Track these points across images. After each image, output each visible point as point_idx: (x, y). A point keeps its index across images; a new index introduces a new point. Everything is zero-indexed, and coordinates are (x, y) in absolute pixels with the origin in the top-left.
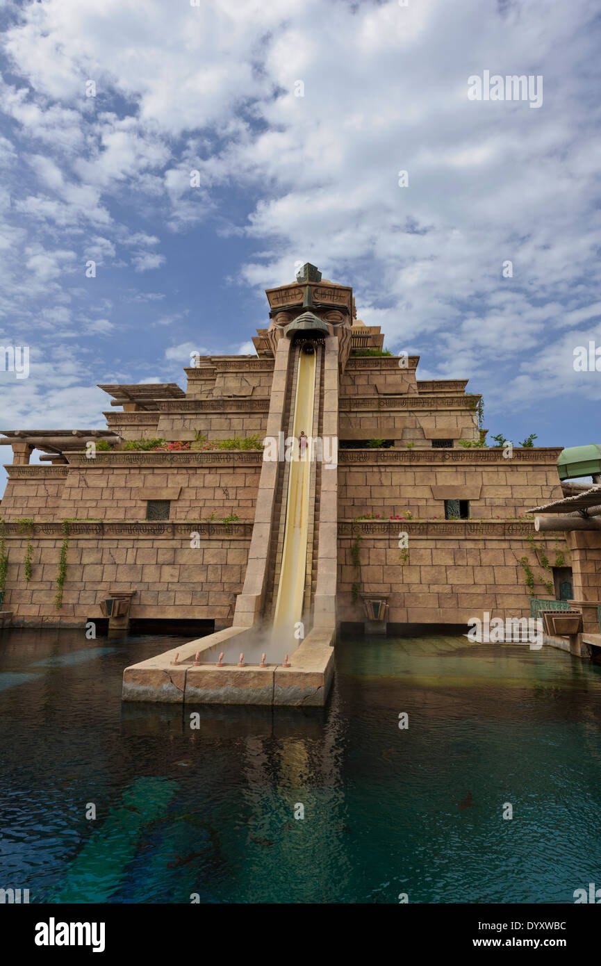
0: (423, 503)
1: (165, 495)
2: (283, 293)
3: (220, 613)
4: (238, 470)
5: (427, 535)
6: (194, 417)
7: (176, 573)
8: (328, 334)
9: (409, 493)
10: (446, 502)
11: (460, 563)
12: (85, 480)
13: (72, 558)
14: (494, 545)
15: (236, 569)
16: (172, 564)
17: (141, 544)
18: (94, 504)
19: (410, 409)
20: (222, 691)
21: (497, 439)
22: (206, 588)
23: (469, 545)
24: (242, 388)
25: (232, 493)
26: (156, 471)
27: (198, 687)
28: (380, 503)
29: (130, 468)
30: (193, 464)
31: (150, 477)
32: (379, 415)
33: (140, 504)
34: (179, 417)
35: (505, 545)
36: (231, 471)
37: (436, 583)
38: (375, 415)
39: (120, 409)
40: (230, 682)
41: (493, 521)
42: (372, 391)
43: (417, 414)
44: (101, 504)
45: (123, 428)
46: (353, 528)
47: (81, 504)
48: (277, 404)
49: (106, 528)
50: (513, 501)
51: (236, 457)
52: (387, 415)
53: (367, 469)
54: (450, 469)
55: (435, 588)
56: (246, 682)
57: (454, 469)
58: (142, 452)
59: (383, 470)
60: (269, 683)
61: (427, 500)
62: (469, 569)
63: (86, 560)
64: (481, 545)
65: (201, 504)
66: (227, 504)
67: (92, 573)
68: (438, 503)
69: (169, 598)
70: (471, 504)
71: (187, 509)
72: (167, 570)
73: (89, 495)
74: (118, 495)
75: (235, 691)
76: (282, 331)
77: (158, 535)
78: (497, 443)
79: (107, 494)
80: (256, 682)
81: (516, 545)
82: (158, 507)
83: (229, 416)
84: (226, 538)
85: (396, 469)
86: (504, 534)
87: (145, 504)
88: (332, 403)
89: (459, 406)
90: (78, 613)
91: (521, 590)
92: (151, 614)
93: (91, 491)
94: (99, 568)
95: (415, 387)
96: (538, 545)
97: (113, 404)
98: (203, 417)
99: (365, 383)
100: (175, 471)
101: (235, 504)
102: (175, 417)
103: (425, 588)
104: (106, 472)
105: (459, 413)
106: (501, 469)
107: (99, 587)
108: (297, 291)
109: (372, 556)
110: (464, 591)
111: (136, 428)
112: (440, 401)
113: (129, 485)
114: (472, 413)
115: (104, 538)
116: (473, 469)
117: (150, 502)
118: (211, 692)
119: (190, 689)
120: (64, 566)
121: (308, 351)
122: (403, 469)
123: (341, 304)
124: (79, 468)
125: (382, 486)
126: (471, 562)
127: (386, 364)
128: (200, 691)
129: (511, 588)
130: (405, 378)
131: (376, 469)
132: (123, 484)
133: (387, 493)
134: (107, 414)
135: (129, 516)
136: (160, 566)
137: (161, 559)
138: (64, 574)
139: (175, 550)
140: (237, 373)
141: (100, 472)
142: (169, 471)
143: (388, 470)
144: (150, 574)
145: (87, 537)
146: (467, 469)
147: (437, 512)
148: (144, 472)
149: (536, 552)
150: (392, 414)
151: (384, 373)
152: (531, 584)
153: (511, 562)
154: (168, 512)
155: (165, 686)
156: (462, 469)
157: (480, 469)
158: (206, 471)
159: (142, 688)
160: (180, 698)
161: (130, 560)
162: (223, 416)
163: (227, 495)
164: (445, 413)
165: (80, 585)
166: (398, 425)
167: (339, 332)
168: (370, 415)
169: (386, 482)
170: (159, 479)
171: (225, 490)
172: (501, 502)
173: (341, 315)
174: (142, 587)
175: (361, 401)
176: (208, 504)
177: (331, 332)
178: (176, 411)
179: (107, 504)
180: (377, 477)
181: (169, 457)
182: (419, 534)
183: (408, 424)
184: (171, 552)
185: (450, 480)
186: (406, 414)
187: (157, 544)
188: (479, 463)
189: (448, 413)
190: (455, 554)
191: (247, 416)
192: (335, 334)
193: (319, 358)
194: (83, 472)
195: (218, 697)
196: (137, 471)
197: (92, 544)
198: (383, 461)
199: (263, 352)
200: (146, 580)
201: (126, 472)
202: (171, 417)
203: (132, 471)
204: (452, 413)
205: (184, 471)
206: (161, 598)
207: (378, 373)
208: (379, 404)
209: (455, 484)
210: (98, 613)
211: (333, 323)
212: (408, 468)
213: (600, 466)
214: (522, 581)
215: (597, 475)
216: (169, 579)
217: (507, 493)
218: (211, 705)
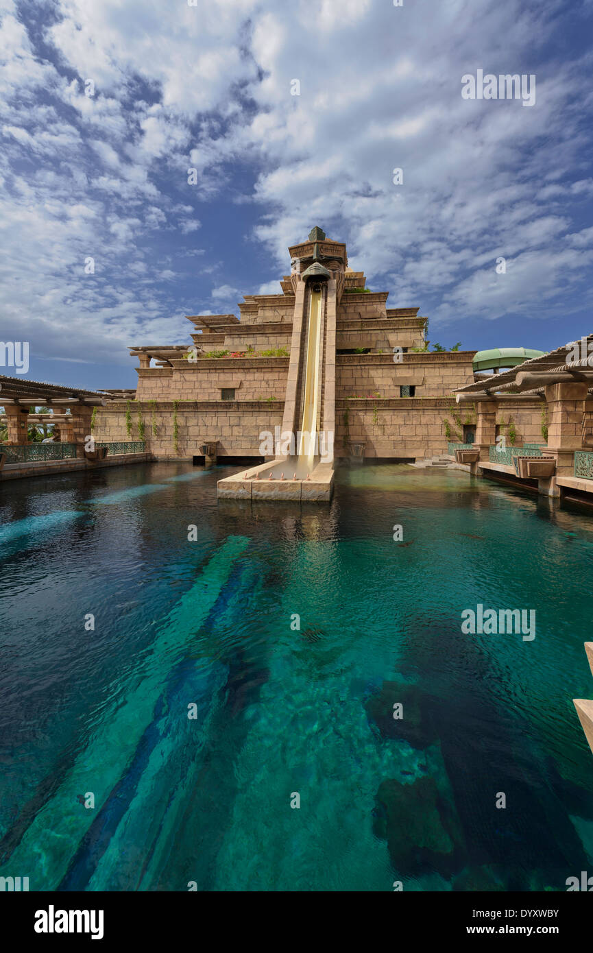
0: (387, 388)
1: (231, 385)
2: (300, 249)
4: (274, 370)
5: (389, 406)
6: (246, 336)
8: (330, 278)
9: (379, 381)
10: (401, 387)
11: (408, 423)
12: (183, 377)
13: (181, 423)
14: (429, 412)
16: (238, 426)
17: (219, 415)
18: (190, 391)
19: (382, 328)
20: (272, 493)
21: (435, 346)
23: (414, 413)
24: (275, 316)
25: (271, 383)
26: (225, 371)
27: (258, 491)
28: (361, 388)
29: (209, 369)
30: (247, 366)
31: (222, 374)
32: (361, 332)
33: (217, 390)
34: (237, 336)
35: (436, 412)
36: (270, 370)
37: (393, 435)
38: (359, 332)
39: (200, 332)
40: (277, 489)
41: (429, 398)
42: (357, 316)
43: (386, 331)
44: (194, 391)
45: (203, 344)
46: (344, 404)
47: (183, 391)
48: (297, 327)
49: (199, 405)
50: (443, 385)
51: (273, 361)
52: (366, 332)
53: (353, 368)
54: (405, 366)
55: (392, 438)
56: (285, 488)
57: (407, 366)
58: (217, 359)
60: (298, 488)
61: (389, 386)
62: (413, 426)
63: (189, 424)
64: (421, 413)
65: (253, 390)
66: (269, 390)
67: (193, 431)
68: (396, 388)
69: (238, 444)
70: (417, 388)
71: (245, 394)
72: (236, 429)
73: (187, 385)
74: (204, 385)
75: (280, 493)
76: (299, 276)
77: (229, 409)
78: (436, 349)
79: (197, 385)
80: (291, 488)
81: (442, 412)
82: (227, 392)
83: (268, 335)
84: (269, 410)
85: (371, 367)
86: (436, 406)
87: (220, 391)
88: (332, 325)
89: (413, 325)
90: (188, 453)
91: (443, 438)
92: (230, 453)
94: (197, 428)
95: (385, 313)
96: (457, 412)
97: (196, 329)
98: (252, 336)
99: (353, 311)
100: (237, 371)
101: (274, 390)
102: (234, 336)
103: (386, 438)
104: (196, 371)
105: (412, 330)
106: (437, 366)
107: (198, 439)
108: (309, 248)
109: (356, 420)
110: (410, 439)
111: (211, 344)
112: (400, 322)
113: (210, 379)
114: (421, 330)
115: (198, 411)
116: (419, 366)
117: (223, 389)
118: (267, 494)
119: (255, 492)
120: (177, 427)
121: (316, 290)
122: (375, 367)
123: (338, 256)
124: (179, 370)
125: (362, 377)
126: (414, 422)
127: (367, 298)
128: (260, 493)
129: (438, 437)
130: (378, 307)
131: (359, 367)
132: (206, 379)
133: (365, 382)
134: (193, 336)
135: (211, 398)
136: (231, 426)
137: (232, 423)
138: (178, 432)
140: (271, 306)
141: (192, 371)
142: (233, 371)
144: (226, 432)
145: (188, 410)
146: (416, 366)
147: (395, 394)
148: (218, 371)
149: (454, 416)
150: (370, 332)
151: (365, 304)
152: (448, 435)
153: (439, 422)
154: (234, 396)
155: (241, 491)
156: (413, 366)
157: (423, 366)
158: (255, 370)
159: (228, 491)
160: (249, 496)
161: (214, 423)
162: (264, 335)
163: (269, 385)
164: (403, 330)
165: (187, 438)
166: (374, 339)
167: (337, 275)
168: (356, 332)
169: (365, 375)
170: (227, 375)
171: (267, 382)
172: (434, 386)
173: (338, 264)
174: (223, 439)
175: (350, 323)
176: (257, 390)
177: (331, 276)
178: (234, 333)
179: (198, 391)
180: (359, 372)
181: (232, 362)
182: (385, 406)
183: (380, 338)
184: (238, 419)
185: (404, 373)
186: (379, 332)
187: (229, 414)
188: (423, 362)
189: (406, 330)
190: (405, 418)
191: (279, 335)
192: (334, 278)
193: (324, 295)
194: (182, 372)
195: (270, 496)
196: (214, 371)
197: (192, 414)
198: (364, 362)
199: (287, 292)
200: (224, 435)
201: (208, 371)
202: (232, 336)
203: (211, 371)
204: (408, 330)
205: (242, 371)
206: (234, 445)
207: (361, 304)
208: (362, 325)
209: (408, 376)
210: (198, 453)
211: (333, 270)
212: (379, 367)
213: (499, 363)
214: (444, 433)
215: (497, 368)
216: (237, 434)
217: (439, 380)
218: (266, 501)
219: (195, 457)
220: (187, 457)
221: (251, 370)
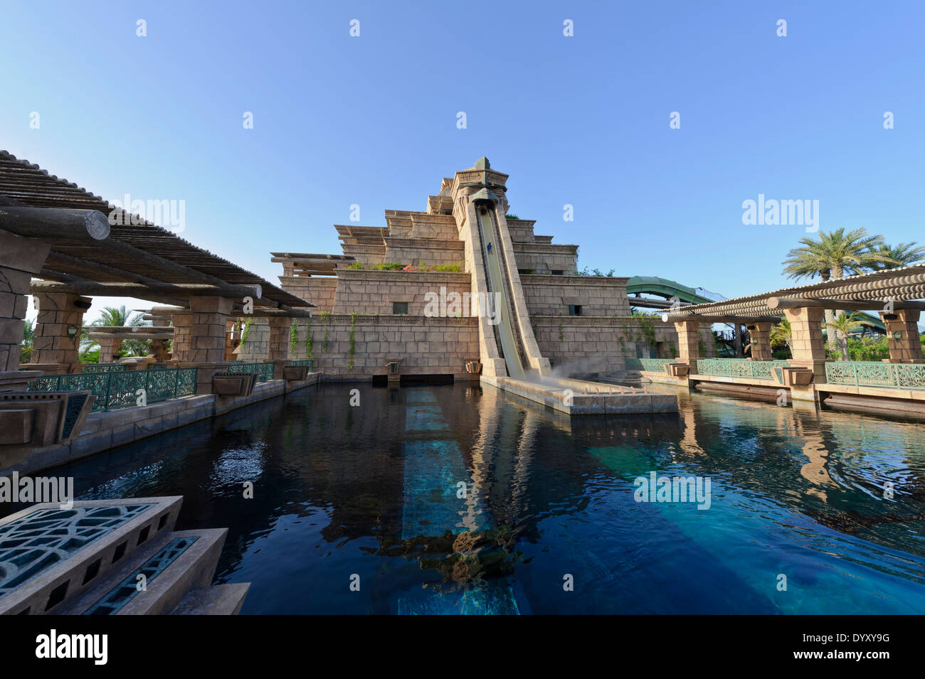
0: (557, 307)
1: (404, 299)
2: (469, 174)
3: (457, 370)
5: (571, 324)
7: (427, 346)
8: (497, 203)
9: (550, 301)
10: (569, 306)
11: (590, 340)
12: (349, 288)
13: (358, 338)
14: (606, 330)
15: (464, 344)
16: (425, 341)
17: (403, 329)
18: (357, 304)
19: (537, 252)
20: (625, 407)
21: (594, 271)
22: (447, 356)
23: (594, 330)
24: (430, 234)
26: (397, 284)
27: (612, 405)
28: (534, 306)
29: (380, 281)
30: (421, 279)
31: (394, 287)
32: (522, 254)
33: (388, 304)
34: (399, 249)
35: (611, 330)
36: (446, 285)
37: (576, 350)
38: (520, 254)
40: (629, 402)
43: (544, 255)
44: (361, 304)
47: (348, 304)
48: (477, 245)
49: (380, 319)
50: (604, 306)
51: (449, 276)
52: (526, 254)
53: (526, 286)
54: (571, 288)
56: (637, 401)
57: (573, 288)
58: (388, 271)
59: (535, 287)
60: (649, 401)
61: (560, 305)
62: (594, 343)
63: (368, 339)
64: (599, 330)
67: (373, 347)
68: (566, 307)
69: (425, 362)
70: (583, 307)
71: (420, 308)
72: (422, 345)
73: (353, 298)
74: (375, 298)
75: (632, 406)
76: (468, 199)
77: (414, 323)
78: (595, 274)
79: (365, 298)
80: (643, 401)
81: (617, 330)
82: (400, 307)
83: (432, 251)
84: (456, 326)
85: (542, 287)
87: (392, 304)
89: (566, 251)
90: (366, 372)
91: (620, 354)
92: (413, 372)
93: (355, 296)
94: (377, 344)
95: (534, 239)
96: (628, 330)
97: (341, 238)
98: (416, 250)
100: (410, 284)
102: (397, 249)
104: (364, 283)
105: (566, 256)
106: (598, 288)
107: (379, 356)
108: (477, 174)
109: (543, 336)
111: (363, 255)
113: (380, 292)
114: (573, 256)
115: (380, 325)
116: (583, 288)
117: (395, 303)
118: (620, 408)
119: (608, 406)
120: (353, 343)
121: (483, 212)
122: (546, 287)
123: (501, 184)
124: (345, 280)
125: (535, 296)
126: (595, 339)
127: (517, 224)
129: (614, 353)
130: (528, 233)
131: (531, 286)
132: (376, 291)
134: (340, 245)
135: (382, 311)
136: (417, 343)
137: (417, 340)
138: (353, 348)
139: (426, 333)
140: (425, 223)
141: (360, 283)
142: (406, 284)
143: (538, 287)
144: (411, 348)
145: (367, 324)
146: (580, 288)
147: (564, 311)
148: (389, 284)
149: (626, 333)
150: (530, 254)
152: (624, 351)
153: (615, 339)
154: (407, 309)
155: (594, 406)
156: (578, 288)
157: (587, 288)
158: (430, 285)
160: (603, 412)
161: (397, 339)
164: (558, 255)
165: (366, 355)
166: (533, 261)
168: (517, 254)
169: (537, 294)
170: (399, 289)
172: (598, 307)
174: (407, 356)
178: (397, 245)
179: (365, 304)
180: (532, 291)
181: (406, 275)
182: (568, 324)
183: (539, 261)
184: (423, 334)
185: (571, 293)
186: (538, 255)
187: (414, 329)
188: (587, 285)
189: (560, 256)
190: (587, 335)
191: (445, 251)
193: (493, 217)
194: (348, 283)
195: (623, 410)
196: (384, 283)
197: (372, 329)
200: (408, 351)
201: (378, 283)
202: (394, 249)
203: (382, 283)
204: (563, 256)
205: (416, 284)
206: (419, 362)
208: (523, 248)
209: (575, 296)
210: (378, 373)
211: (499, 196)
212: (549, 287)
213: (641, 288)
214: (620, 349)
215: (640, 292)
216: (423, 351)
217: (600, 302)
218: (620, 414)
219: (375, 377)
220: (366, 377)
221: (425, 284)
